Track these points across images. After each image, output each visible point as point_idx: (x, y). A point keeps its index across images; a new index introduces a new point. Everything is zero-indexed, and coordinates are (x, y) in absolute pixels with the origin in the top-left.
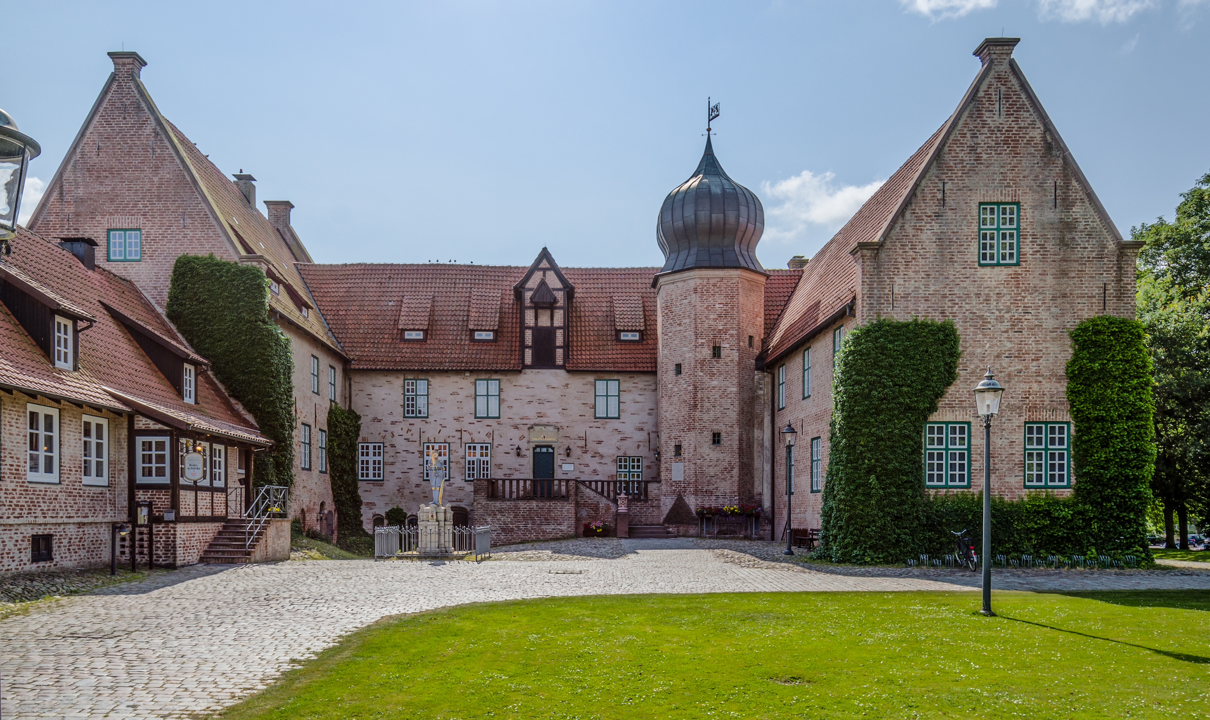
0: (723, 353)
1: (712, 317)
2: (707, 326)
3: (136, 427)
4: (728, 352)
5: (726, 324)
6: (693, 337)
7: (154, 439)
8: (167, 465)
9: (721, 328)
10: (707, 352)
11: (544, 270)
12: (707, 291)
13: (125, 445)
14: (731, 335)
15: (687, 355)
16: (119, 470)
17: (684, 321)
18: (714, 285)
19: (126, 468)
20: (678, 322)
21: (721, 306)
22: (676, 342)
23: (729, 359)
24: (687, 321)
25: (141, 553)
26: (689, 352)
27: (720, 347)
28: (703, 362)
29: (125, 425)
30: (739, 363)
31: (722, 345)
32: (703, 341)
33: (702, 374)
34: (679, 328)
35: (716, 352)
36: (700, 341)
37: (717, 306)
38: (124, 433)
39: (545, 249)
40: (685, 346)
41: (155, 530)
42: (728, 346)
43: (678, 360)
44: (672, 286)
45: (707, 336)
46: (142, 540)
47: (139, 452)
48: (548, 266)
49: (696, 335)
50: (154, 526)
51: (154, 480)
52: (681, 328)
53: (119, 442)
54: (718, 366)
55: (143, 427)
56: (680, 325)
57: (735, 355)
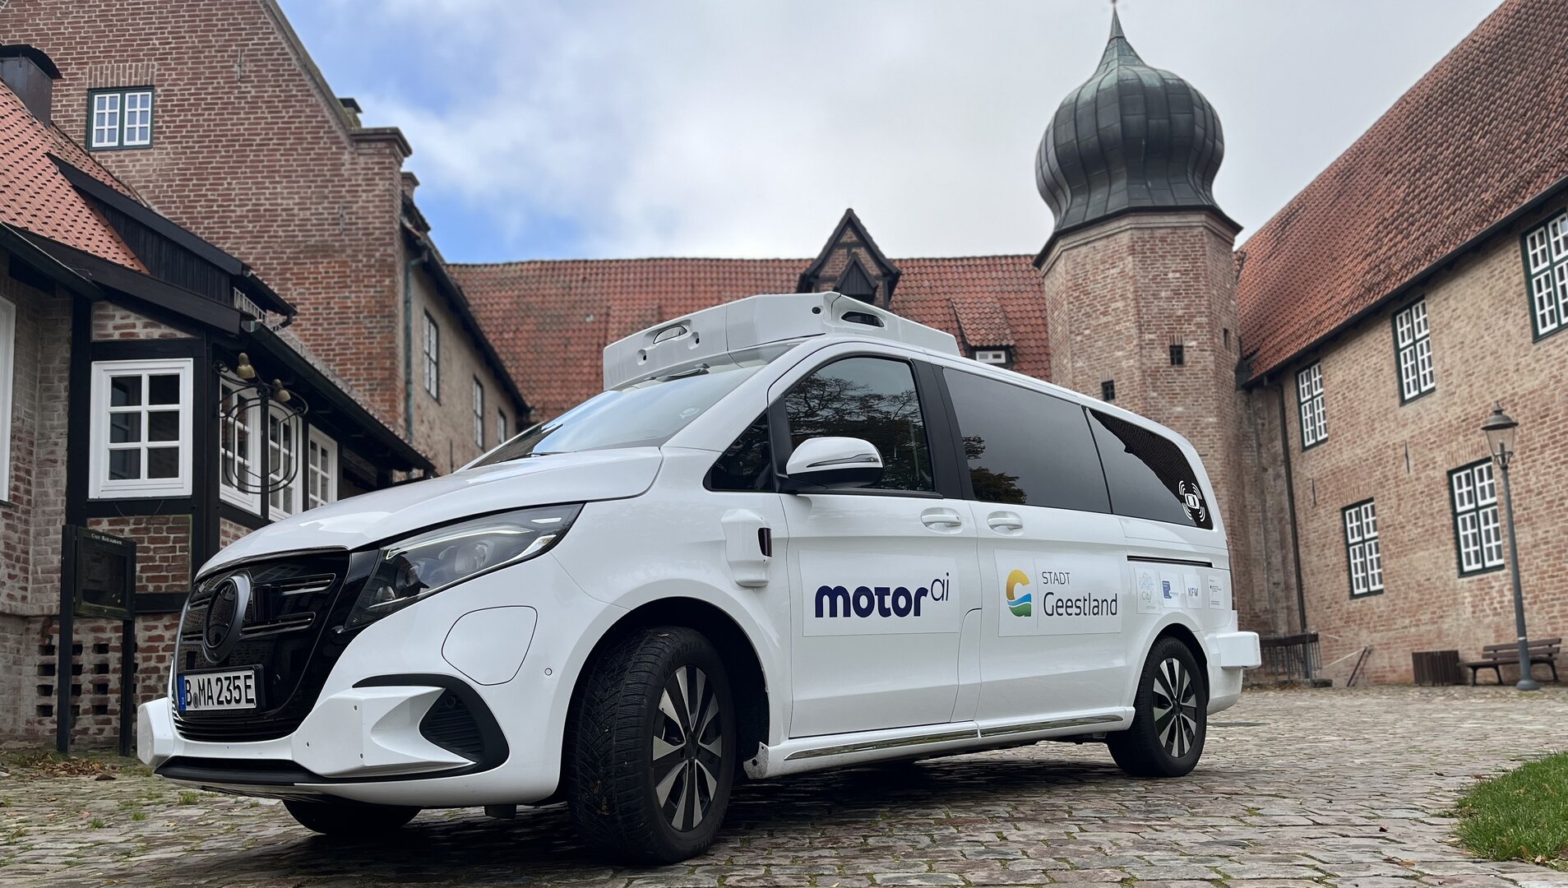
0: (1187, 357)
1: (1163, 294)
2: (1156, 310)
3: (96, 335)
4: (1195, 354)
5: (1187, 307)
6: (1134, 331)
7: (145, 369)
8: (185, 443)
9: (1180, 313)
10: (1162, 356)
11: (849, 246)
12: (1152, 250)
13: (62, 388)
14: (1199, 326)
15: (1124, 364)
16: (41, 464)
17: (1113, 306)
18: (1163, 240)
19: (62, 453)
20: (1102, 309)
21: (1178, 275)
22: (1100, 343)
23: (1199, 367)
24: (1120, 304)
25: (100, 709)
26: (1128, 357)
27: (1181, 347)
28: (1154, 373)
29: (65, 330)
30: (1216, 374)
31: (1186, 344)
32: (1152, 336)
33: (1155, 394)
34: (1103, 320)
35: (1177, 355)
36: (1147, 337)
37: (1171, 275)
38: (63, 352)
39: (850, 212)
40: (1118, 348)
41: (141, 635)
42: (1194, 343)
43: (1109, 375)
44: (1084, 250)
45: (1159, 327)
46: (102, 668)
47: (102, 408)
48: (855, 239)
49: (1140, 326)
50: (139, 625)
51: (145, 487)
52: (1110, 318)
53: (44, 380)
54: (1181, 379)
55: (116, 336)
56: (1105, 314)
57: (1209, 359)
